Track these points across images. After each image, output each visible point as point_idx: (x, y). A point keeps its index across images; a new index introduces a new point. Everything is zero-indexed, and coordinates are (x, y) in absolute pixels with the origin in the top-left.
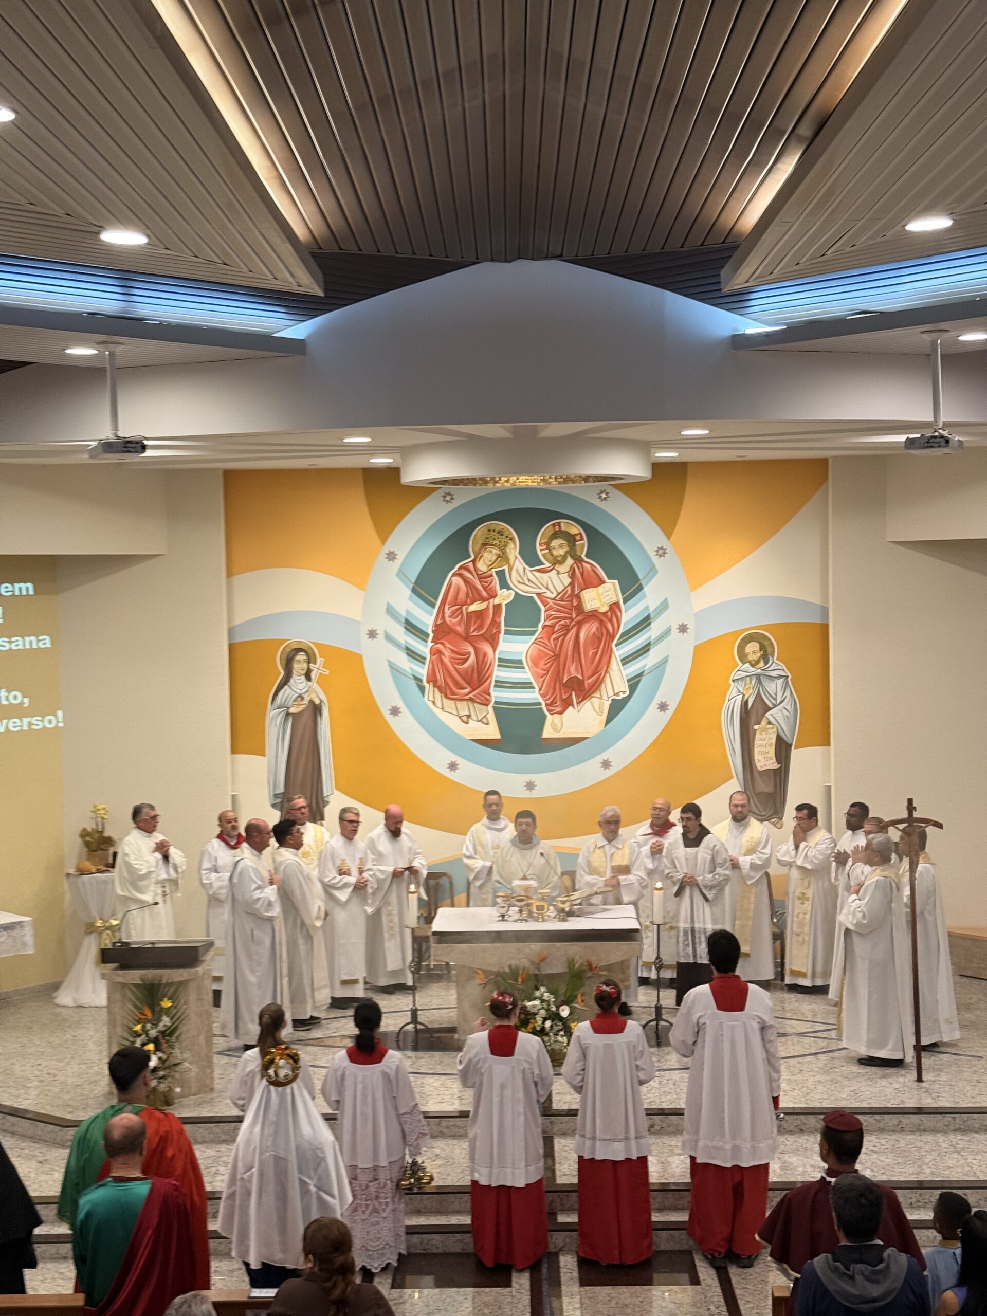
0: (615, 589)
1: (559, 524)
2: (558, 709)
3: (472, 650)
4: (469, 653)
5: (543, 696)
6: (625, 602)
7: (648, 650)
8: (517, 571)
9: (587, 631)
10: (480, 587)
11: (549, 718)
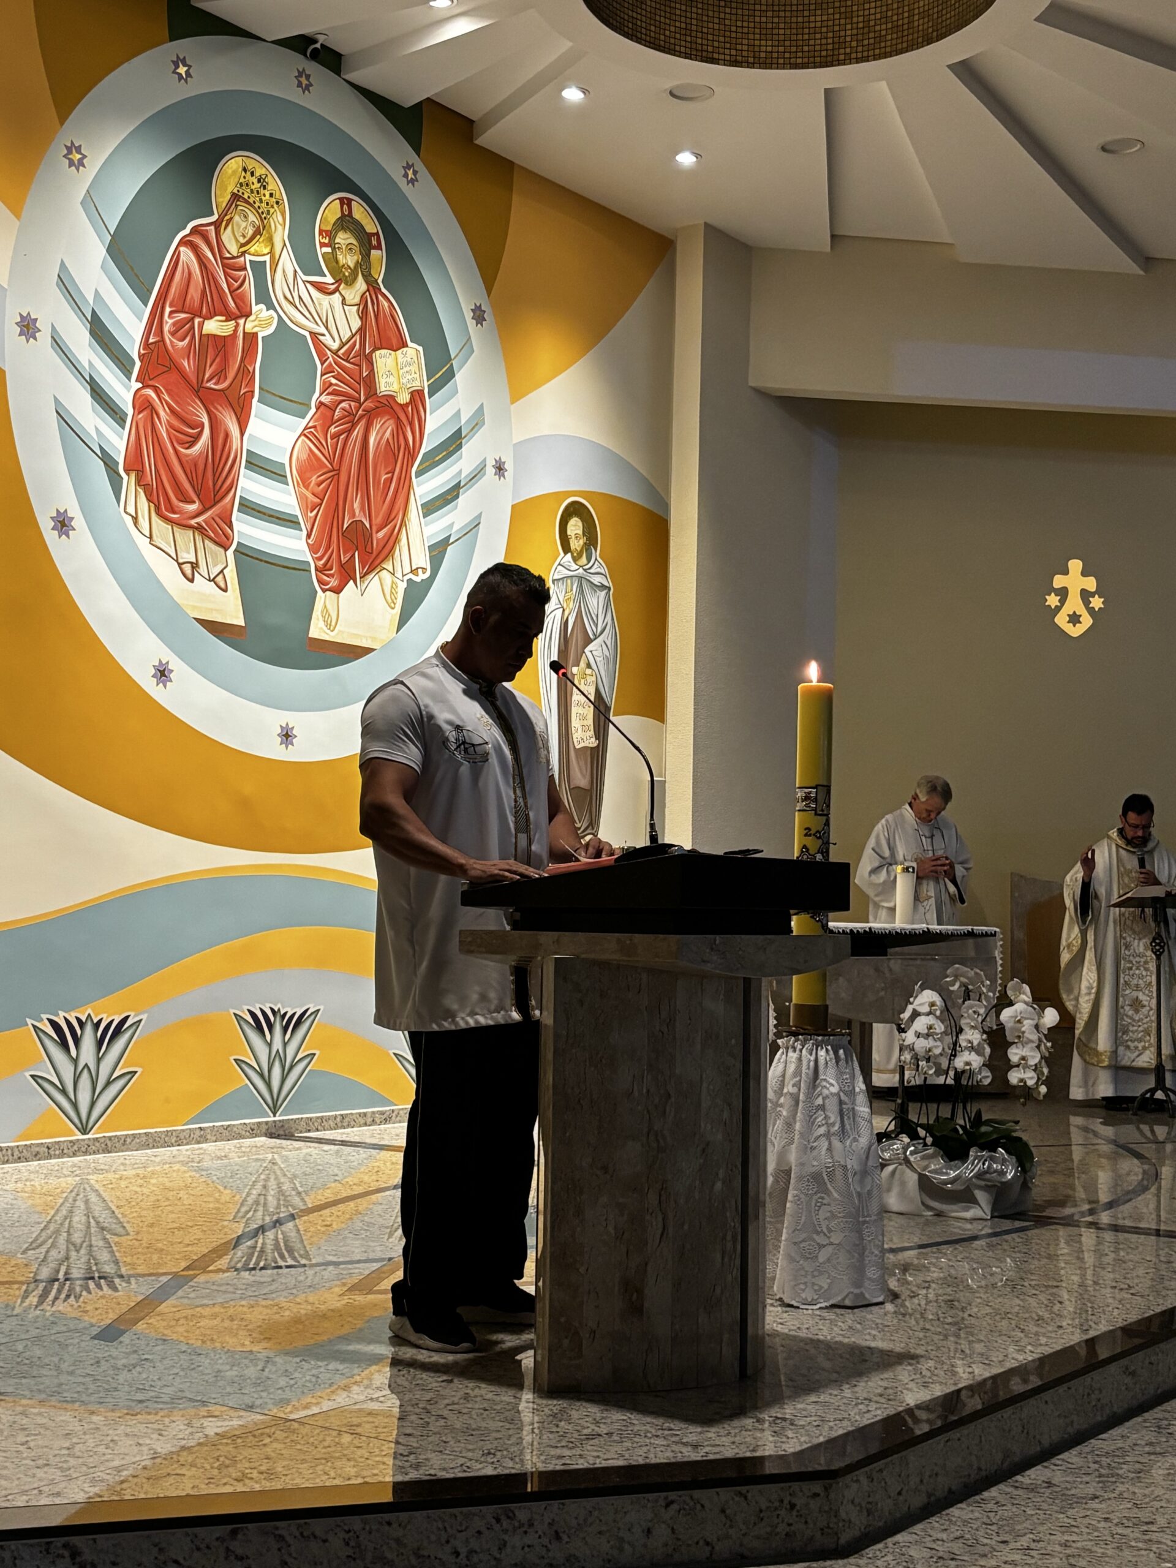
0: (419, 364)
1: (350, 201)
2: (334, 582)
3: (205, 420)
4: (202, 425)
5: (313, 549)
6: (432, 393)
7: (457, 497)
8: (284, 271)
9: (380, 433)
10: (225, 286)
11: (322, 599)
